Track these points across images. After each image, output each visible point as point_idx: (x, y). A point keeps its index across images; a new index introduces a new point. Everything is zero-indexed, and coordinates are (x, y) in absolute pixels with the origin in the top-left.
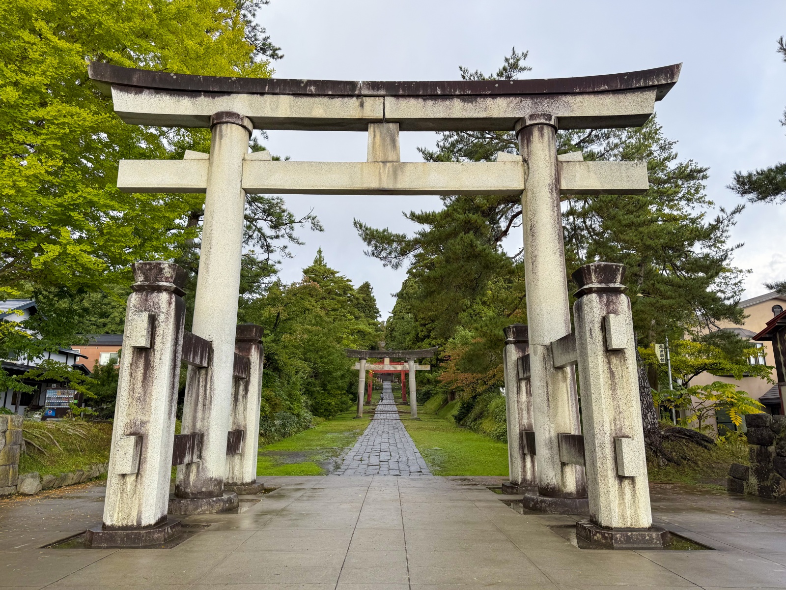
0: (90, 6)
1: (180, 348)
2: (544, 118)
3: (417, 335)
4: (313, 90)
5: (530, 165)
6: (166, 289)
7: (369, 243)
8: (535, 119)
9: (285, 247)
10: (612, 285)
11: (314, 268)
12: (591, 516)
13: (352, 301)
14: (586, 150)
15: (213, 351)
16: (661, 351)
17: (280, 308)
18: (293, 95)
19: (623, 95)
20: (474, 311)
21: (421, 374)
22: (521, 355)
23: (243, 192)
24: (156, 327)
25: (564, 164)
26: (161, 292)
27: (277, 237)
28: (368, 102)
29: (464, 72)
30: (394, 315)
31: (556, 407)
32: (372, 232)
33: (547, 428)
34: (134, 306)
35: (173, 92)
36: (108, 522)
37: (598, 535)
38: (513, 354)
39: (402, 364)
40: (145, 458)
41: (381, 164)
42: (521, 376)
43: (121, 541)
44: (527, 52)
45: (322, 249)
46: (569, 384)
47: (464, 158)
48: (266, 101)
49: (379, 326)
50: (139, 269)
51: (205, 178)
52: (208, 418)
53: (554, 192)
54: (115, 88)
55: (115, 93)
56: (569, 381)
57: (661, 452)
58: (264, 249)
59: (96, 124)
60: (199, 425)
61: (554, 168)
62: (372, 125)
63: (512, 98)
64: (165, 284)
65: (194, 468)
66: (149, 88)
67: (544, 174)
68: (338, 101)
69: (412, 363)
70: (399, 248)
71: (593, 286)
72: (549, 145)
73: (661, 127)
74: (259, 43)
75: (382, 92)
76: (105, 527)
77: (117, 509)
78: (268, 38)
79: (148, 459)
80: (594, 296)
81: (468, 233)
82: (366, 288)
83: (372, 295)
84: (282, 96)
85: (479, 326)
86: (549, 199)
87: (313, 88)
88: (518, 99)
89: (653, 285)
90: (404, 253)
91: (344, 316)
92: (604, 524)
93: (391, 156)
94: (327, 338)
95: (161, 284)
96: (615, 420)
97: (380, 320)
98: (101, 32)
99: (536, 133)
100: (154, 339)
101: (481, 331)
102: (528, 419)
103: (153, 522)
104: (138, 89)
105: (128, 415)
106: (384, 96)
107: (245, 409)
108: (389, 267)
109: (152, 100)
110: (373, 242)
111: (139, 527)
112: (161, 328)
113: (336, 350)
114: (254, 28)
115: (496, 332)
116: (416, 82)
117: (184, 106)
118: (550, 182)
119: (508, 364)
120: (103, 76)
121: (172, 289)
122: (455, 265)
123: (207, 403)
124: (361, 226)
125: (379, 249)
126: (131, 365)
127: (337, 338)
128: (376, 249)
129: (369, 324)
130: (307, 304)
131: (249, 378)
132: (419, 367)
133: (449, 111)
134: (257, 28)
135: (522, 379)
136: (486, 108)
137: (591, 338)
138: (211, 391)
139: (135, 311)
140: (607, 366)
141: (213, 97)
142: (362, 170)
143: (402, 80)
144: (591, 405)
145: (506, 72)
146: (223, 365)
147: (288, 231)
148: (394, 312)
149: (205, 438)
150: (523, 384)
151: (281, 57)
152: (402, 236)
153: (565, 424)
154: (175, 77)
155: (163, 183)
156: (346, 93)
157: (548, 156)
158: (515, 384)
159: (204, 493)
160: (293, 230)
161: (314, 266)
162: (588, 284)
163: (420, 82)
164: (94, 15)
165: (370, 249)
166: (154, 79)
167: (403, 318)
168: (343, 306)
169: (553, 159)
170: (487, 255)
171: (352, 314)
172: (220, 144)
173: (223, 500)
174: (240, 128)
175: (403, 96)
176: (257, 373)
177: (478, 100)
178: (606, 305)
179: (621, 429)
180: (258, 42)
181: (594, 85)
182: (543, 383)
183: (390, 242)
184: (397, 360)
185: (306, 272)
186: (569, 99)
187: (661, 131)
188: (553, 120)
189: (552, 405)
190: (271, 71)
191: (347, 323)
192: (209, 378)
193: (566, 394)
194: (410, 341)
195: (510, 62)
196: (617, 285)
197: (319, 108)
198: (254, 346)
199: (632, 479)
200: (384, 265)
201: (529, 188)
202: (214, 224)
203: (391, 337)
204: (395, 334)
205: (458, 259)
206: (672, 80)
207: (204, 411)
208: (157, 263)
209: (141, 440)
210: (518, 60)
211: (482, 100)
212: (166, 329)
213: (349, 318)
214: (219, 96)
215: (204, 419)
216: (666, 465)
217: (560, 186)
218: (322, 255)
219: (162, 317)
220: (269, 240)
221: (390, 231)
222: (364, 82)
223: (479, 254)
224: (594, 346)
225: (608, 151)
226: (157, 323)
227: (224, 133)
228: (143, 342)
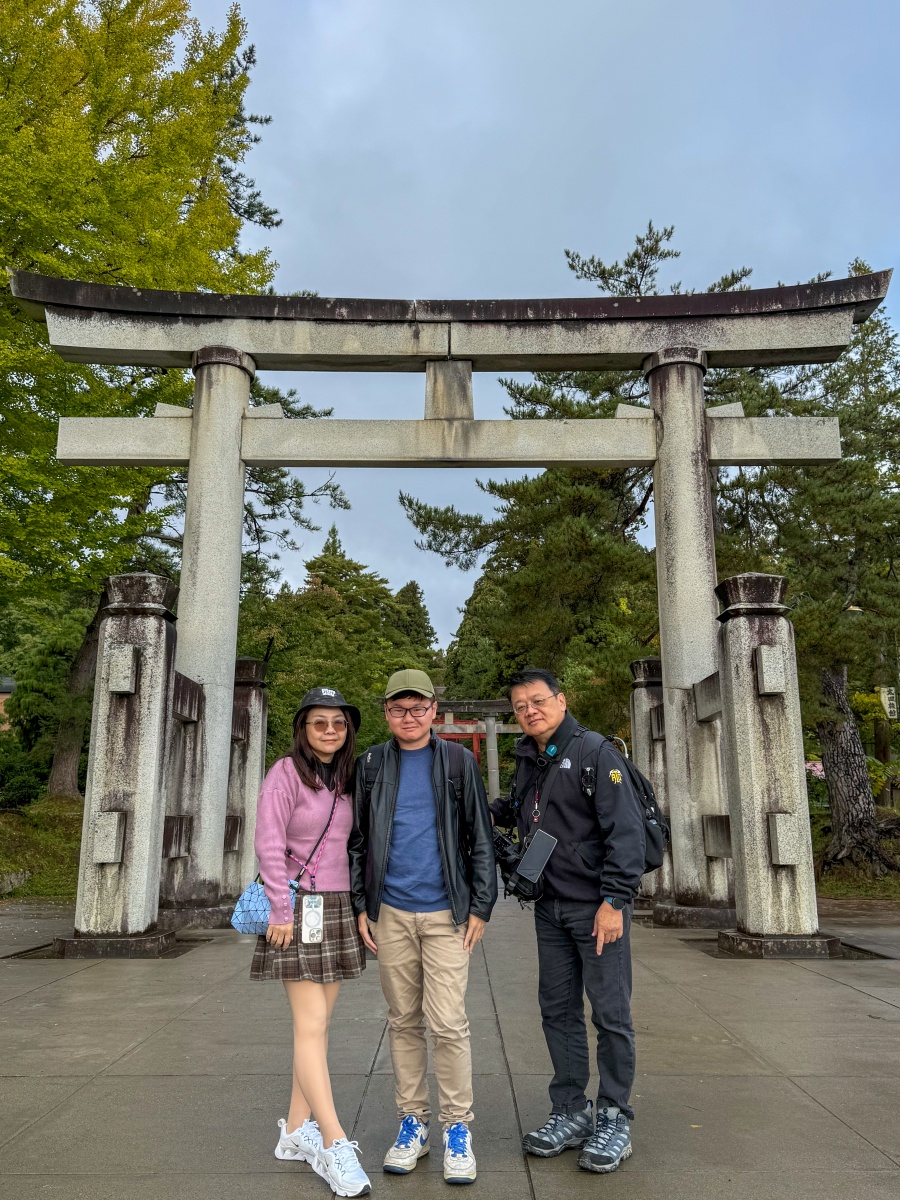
0: (14, 191)
1: (171, 694)
2: (686, 354)
3: (500, 674)
4: (345, 314)
5: (665, 425)
6: (154, 613)
7: (424, 530)
8: (673, 356)
9: (286, 533)
10: (767, 606)
11: (324, 560)
12: (738, 923)
13: (388, 616)
14: (768, 380)
15: (204, 698)
16: (891, 699)
17: (275, 631)
18: (315, 320)
19: (805, 318)
20: (597, 633)
21: (507, 740)
22: (655, 705)
23: (243, 464)
24: (141, 665)
25: (716, 422)
26: (147, 617)
27: (273, 516)
28: (427, 332)
29: (573, 260)
30: (461, 640)
31: (700, 778)
32: (428, 513)
33: (686, 807)
34: (111, 636)
35: (135, 317)
36: (83, 929)
37: (743, 943)
38: (643, 701)
39: (474, 722)
40: (130, 843)
41: (446, 423)
42: (655, 736)
43: (103, 952)
44: (672, 228)
45: (336, 528)
46: (718, 744)
47: (574, 389)
48: (275, 330)
49: (434, 658)
50: (116, 585)
51: (186, 445)
52: (199, 794)
53: (700, 464)
54: (50, 310)
55: (49, 316)
56: (718, 740)
57: (877, 855)
58: (252, 535)
59: (21, 363)
60: (186, 804)
61: (700, 428)
62: (432, 364)
63: (639, 324)
64: (153, 605)
65: (179, 865)
66: (100, 310)
67: (685, 437)
68: (380, 330)
69: (491, 721)
70: (470, 537)
71: (741, 606)
72: (693, 395)
73: (896, 335)
74: (244, 203)
75: (447, 316)
76: (77, 934)
77: (95, 911)
78: (258, 194)
79: (135, 844)
80: (742, 621)
81: (579, 516)
82: (411, 592)
83: (422, 604)
84: (298, 322)
85: (594, 661)
86: (692, 475)
87: (344, 311)
88: (648, 325)
89: (866, 595)
90: (478, 544)
91: (376, 641)
92: (752, 930)
93: (460, 410)
94: (348, 680)
95: (147, 605)
96: (769, 790)
97: (435, 647)
98: (28, 226)
99: (674, 377)
100: (140, 681)
101: (598, 669)
102: (665, 799)
103: (142, 929)
104: (86, 312)
105: (106, 784)
106: (449, 322)
107: (243, 785)
108: (455, 567)
109: (106, 328)
110: (431, 528)
111: (125, 933)
112: (149, 666)
113: (363, 700)
114: (235, 180)
115: (621, 670)
116: (497, 301)
117: (154, 338)
118: (694, 450)
119: (637, 718)
120: (33, 293)
121: (162, 613)
122: (558, 566)
123: (197, 772)
124: (411, 503)
125: (440, 539)
126: (109, 717)
127: (364, 679)
128: (435, 539)
129: (418, 656)
130: (317, 623)
131: (248, 740)
132: (504, 729)
133: (545, 344)
134: (241, 180)
135: (656, 740)
136: (601, 338)
137: (738, 678)
138: (202, 755)
139: (112, 643)
140: (758, 717)
141: (197, 324)
142: (417, 431)
143: (476, 298)
144: (737, 770)
145: (639, 260)
146: (219, 719)
147: (292, 508)
148: (461, 634)
149: (195, 823)
150: (659, 748)
151: (278, 224)
152: (476, 518)
153: (713, 802)
154: (139, 294)
155: (125, 451)
156: (393, 318)
157: (691, 410)
158: (647, 748)
159: (195, 901)
160: (300, 507)
161: (325, 556)
162: (735, 603)
163: (502, 301)
164: (20, 203)
165: (425, 538)
166: (108, 297)
167: (476, 645)
168: (374, 625)
169: (699, 415)
170: (607, 551)
171: (389, 638)
172: (209, 395)
173: (221, 911)
174: (238, 371)
175: (476, 322)
176: (259, 731)
177: (589, 326)
178: (758, 633)
179: (776, 802)
180: (241, 202)
181: (760, 303)
182: (682, 744)
183: (457, 529)
184: (467, 717)
185: (310, 567)
186: (723, 324)
187: (897, 341)
188: (699, 357)
189: (694, 776)
190: (272, 266)
191: (380, 653)
192: (199, 736)
193: (714, 759)
194: (488, 683)
195: (645, 244)
196: (774, 606)
197: (353, 340)
198: (254, 692)
199: (791, 869)
200: (448, 564)
201: (663, 457)
202: (203, 514)
203: (456, 677)
204: (462, 671)
205: (561, 557)
206: (877, 295)
207: (193, 784)
208: (142, 578)
209: (126, 818)
210: (657, 242)
211: (595, 326)
212: (155, 668)
213: (383, 644)
214: (205, 323)
215: (192, 795)
216: (886, 875)
217: (709, 454)
218: (338, 537)
219: (149, 652)
220: (260, 522)
221: (456, 510)
222: (419, 302)
223: (594, 549)
224: (741, 689)
225: (802, 381)
226: (142, 659)
227: (214, 378)
228: (126, 686)
